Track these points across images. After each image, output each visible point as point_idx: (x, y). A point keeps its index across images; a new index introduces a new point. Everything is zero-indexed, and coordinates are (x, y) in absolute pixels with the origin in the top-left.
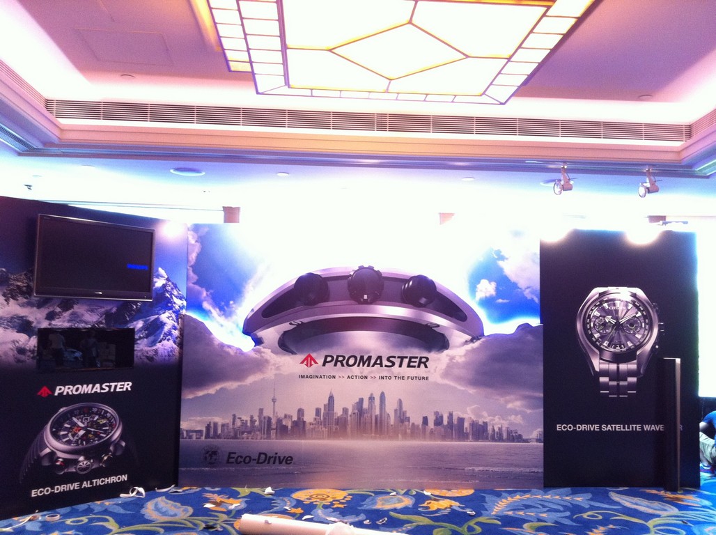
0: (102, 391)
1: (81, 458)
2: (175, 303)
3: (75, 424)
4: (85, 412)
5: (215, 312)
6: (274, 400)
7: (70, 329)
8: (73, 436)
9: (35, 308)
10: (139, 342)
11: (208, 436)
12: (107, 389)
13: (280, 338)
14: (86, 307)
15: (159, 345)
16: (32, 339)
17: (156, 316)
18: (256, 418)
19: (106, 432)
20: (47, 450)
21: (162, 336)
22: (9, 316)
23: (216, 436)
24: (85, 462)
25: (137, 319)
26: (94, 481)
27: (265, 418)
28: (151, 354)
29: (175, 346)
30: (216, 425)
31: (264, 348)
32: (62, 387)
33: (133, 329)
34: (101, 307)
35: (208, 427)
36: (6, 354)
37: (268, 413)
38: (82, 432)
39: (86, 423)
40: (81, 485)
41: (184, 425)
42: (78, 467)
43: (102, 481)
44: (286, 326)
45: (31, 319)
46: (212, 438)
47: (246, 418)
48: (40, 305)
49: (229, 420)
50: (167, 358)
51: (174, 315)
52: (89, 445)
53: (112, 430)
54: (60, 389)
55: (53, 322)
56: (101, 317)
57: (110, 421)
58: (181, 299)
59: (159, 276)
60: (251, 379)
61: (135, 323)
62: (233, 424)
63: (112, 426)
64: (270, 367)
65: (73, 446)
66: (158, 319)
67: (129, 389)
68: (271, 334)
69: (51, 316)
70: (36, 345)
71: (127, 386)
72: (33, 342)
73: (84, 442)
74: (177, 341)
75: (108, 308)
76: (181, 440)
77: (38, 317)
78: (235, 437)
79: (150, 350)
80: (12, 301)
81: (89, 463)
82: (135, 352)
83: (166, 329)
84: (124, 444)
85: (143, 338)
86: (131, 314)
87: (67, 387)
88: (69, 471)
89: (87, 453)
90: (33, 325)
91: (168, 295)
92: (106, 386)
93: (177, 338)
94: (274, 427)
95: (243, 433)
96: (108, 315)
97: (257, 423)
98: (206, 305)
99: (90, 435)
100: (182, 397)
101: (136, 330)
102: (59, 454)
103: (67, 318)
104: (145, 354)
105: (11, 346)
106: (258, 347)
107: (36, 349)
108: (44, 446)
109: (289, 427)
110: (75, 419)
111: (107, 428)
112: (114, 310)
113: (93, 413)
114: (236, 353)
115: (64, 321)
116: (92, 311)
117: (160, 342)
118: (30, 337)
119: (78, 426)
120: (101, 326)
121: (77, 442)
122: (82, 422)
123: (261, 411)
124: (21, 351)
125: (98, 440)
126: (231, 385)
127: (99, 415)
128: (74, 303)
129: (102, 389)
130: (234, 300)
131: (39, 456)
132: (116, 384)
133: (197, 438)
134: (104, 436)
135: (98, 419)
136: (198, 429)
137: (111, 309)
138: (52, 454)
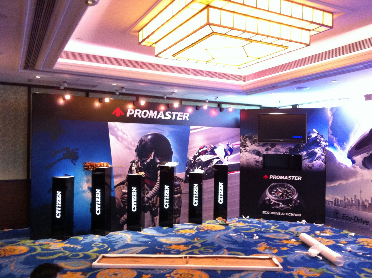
0: (288, 179)
1: (281, 204)
2: (322, 144)
3: (278, 190)
4: (282, 186)
5: (339, 148)
6: (361, 192)
7: (274, 155)
8: (277, 194)
9: (261, 147)
10: (304, 160)
11: (335, 205)
12: (291, 179)
13: (363, 161)
14: (280, 146)
15: (314, 162)
16: (261, 158)
17: (313, 150)
18: (353, 199)
19: (290, 195)
20: (267, 198)
21: (316, 158)
22: (253, 149)
23: (338, 205)
24: (282, 205)
25: (303, 151)
26: (286, 213)
27: (357, 200)
28: (310, 166)
29: (323, 163)
30: (338, 200)
31: (356, 165)
32: (272, 176)
33: (302, 155)
34: (287, 146)
35: (335, 201)
36: (252, 162)
37: (358, 198)
38: (281, 194)
39: (282, 190)
40: (281, 214)
41: (327, 198)
42: (280, 206)
43: (290, 214)
44: (365, 155)
45: (260, 151)
46: (337, 206)
47: (349, 199)
48: (263, 146)
49: (343, 199)
50: (319, 168)
51: (322, 149)
52: (283, 199)
53: (293, 195)
54: (272, 177)
55: (268, 152)
56: (287, 150)
57: (292, 191)
58: (325, 142)
59: (313, 132)
60: (352, 180)
61: (302, 152)
62: (345, 201)
63: (293, 194)
64: (359, 175)
65: (277, 198)
66: (313, 151)
67: (301, 180)
68: (359, 158)
69: (267, 150)
70: (262, 160)
71: (300, 178)
72: (261, 159)
73: (282, 198)
74: (324, 161)
75: (290, 146)
76: (326, 205)
77: (262, 150)
78: (345, 207)
79: (310, 164)
80: (253, 144)
81: (284, 206)
82: (303, 165)
83: (318, 155)
84: (299, 201)
85: (306, 159)
86: (301, 149)
87: (274, 176)
88: (276, 207)
89: (284, 202)
90: (261, 153)
91: (318, 140)
92: (290, 177)
93: (324, 159)
94: (361, 205)
95: (348, 205)
96: (290, 149)
97: (354, 202)
98: (336, 145)
99: (284, 195)
100: (326, 186)
101: (303, 155)
102: (272, 200)
103: (273, 150)
104: (308, 166)
105: (253, 160)
106: (353, 165)
107: (262, 161)
108: (266, 196)
109: (367, 206)
110: (278, 188)
111: (291, 194)
112: (293, 147)
113: (285, 187)
114: (345, 167)
115: (272, 152)
116: (283, 148)
117: (315, 161)
118: (260, 157)
119: (279, 191)
120: (287, 153)
121: (279, 197)
122: (280, 190)
123: (355, 196)
124: (257, 162)
125: (287, 198)
126: (344, 182)
127: (288, 188)
128: (276, 145)
129: (288, 178)
130: (346, 142)
131: (265, 199)
132: (294, 177)
133: (331, 205)
134: (290, 197)
135: (287, 190)
136: (332, 201)
137: (291, 147)
138: (269, 200)
